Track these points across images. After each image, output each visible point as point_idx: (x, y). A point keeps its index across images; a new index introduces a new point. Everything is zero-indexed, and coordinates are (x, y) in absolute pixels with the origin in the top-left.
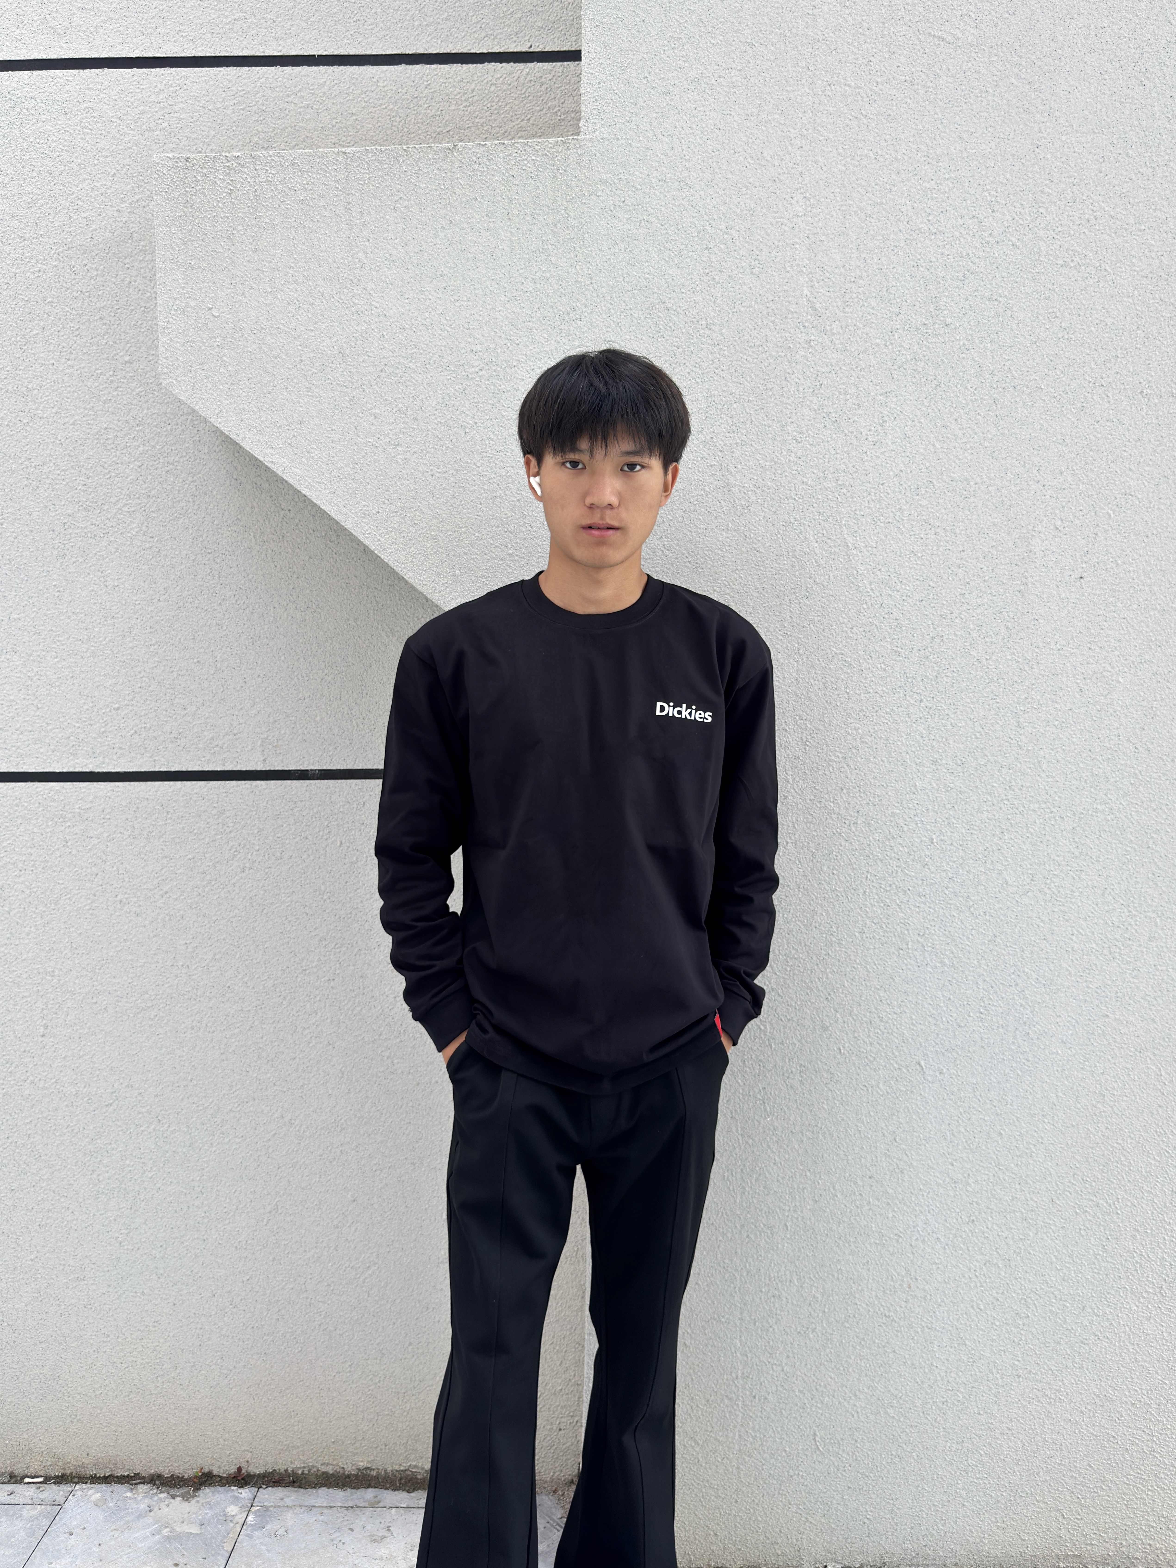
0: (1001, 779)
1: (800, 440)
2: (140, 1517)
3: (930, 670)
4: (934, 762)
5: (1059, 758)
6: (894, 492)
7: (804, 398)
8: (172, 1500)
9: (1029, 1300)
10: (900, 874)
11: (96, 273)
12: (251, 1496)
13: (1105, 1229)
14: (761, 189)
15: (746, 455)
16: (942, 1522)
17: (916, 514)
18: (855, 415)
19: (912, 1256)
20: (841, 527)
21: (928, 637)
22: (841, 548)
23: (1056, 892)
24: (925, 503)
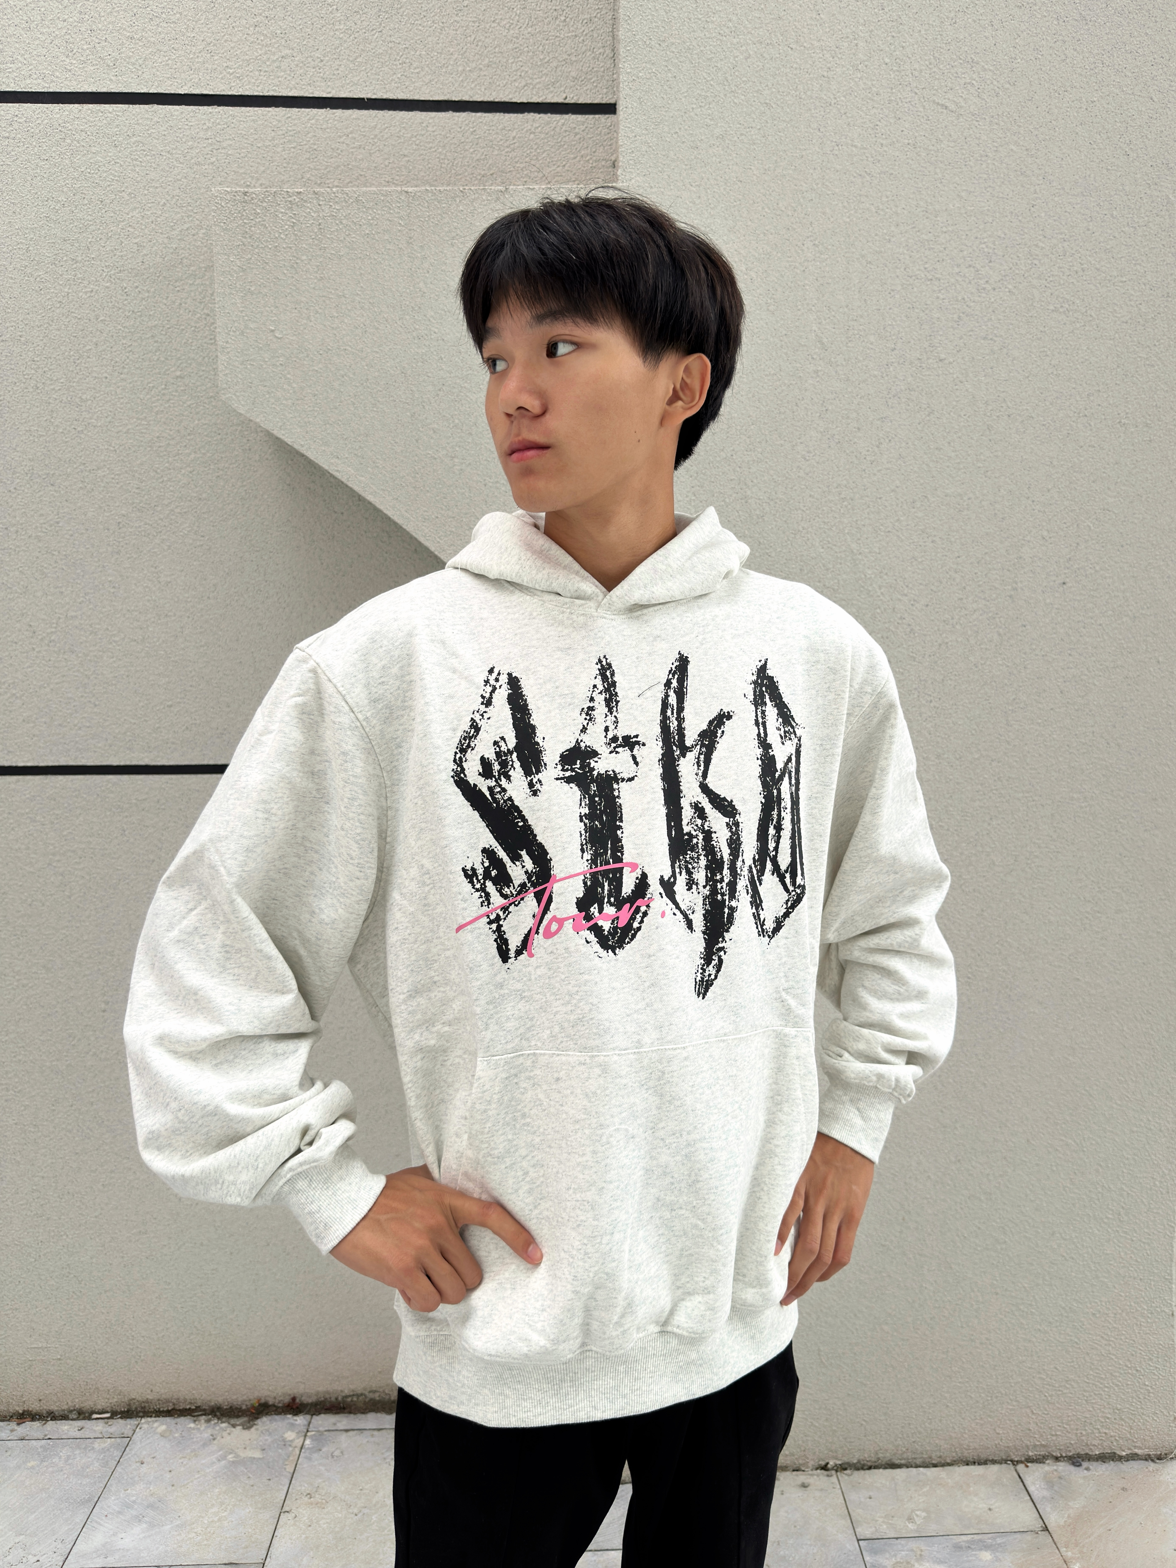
0: (991, 771)
1: (808, 458)
2: (205, 1445)
6: (892, 505)
7: (812, 421)
8: (233, 1429)
9: (1008, 1229)
11: (147, 295)
12: (306, 1423)
13: (1073, 1165)
14: (777, 236)
15: (761, 471)
17: (914, 524)
18: (854, 437)
19: (905, 1191)
20: (844, 534)
23: (1036, 871)
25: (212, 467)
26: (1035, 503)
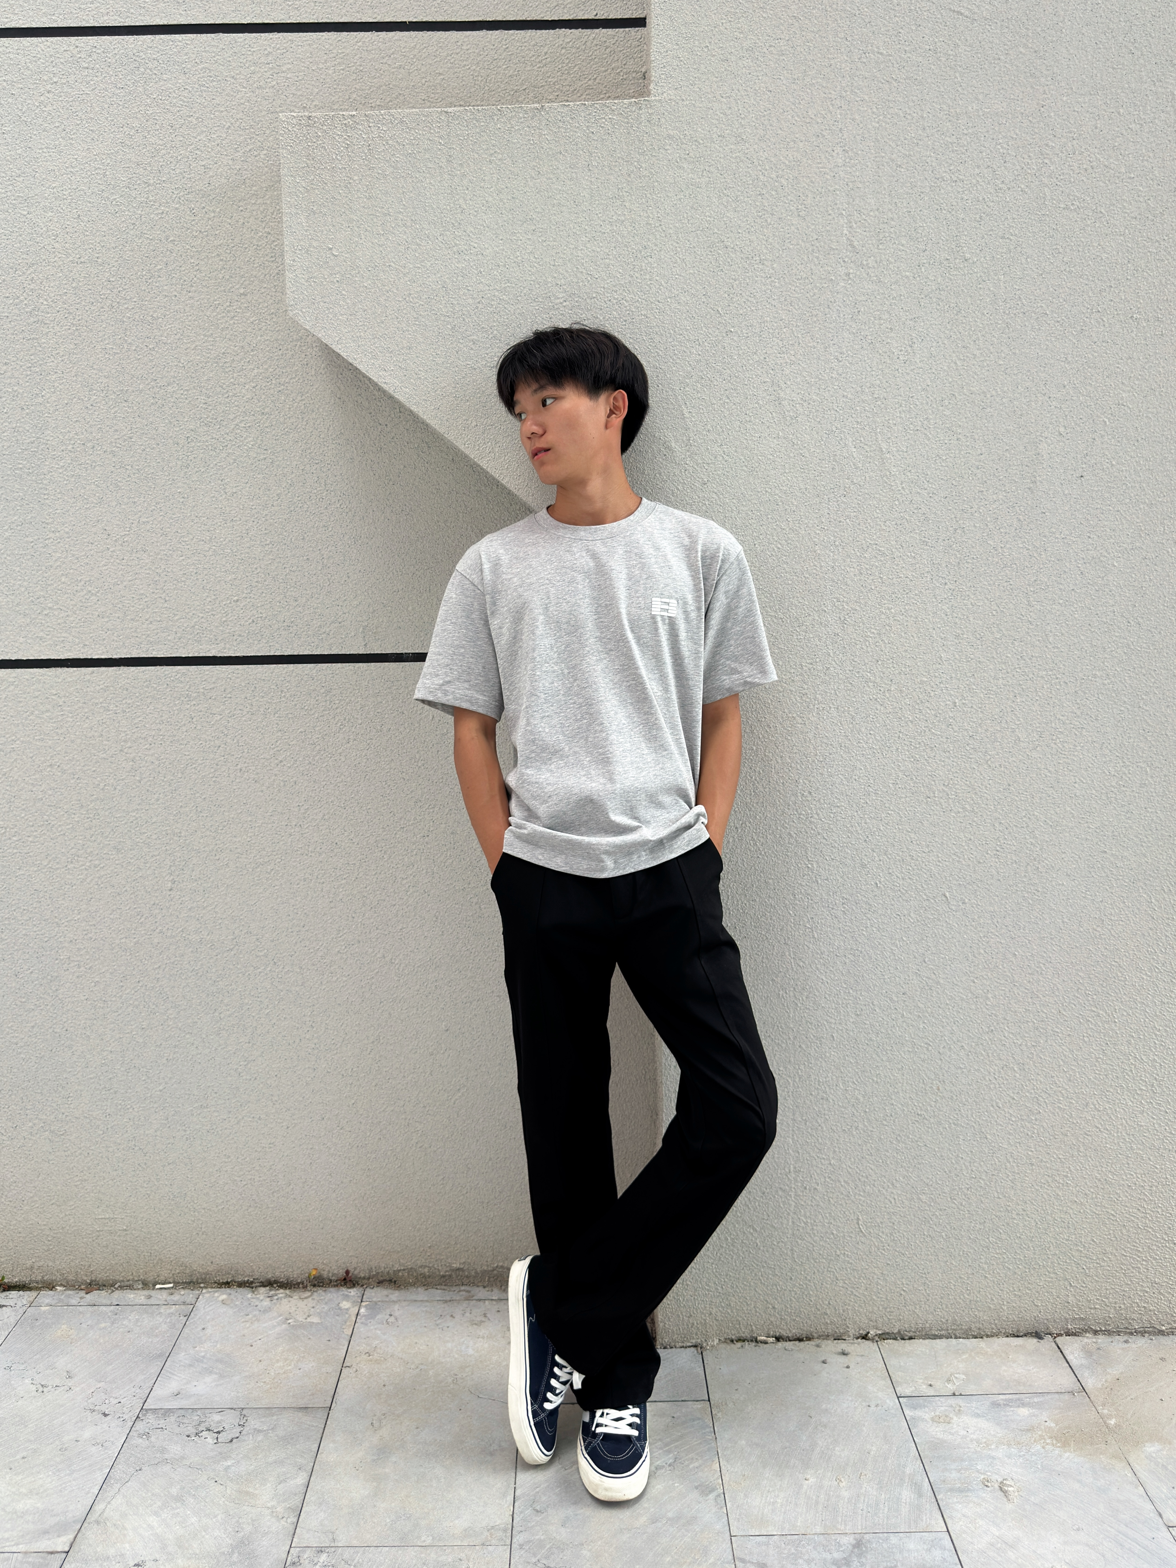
0: (1014, 651)
1: (841, 359)
2: (265, 1312)
3: (953, 557)
4: (957, 637)
5: (1063, 632)
6: (922, 404)
7: (844, 323)
8: (290, 1300)
9: (1041, 1099)
10: (928, 733)
11: (213, 215)
12: (360, 1295)
13: (1104, 1036)
14: (807, 143)
15: (795, 373)
16: (968, 1292)
17: (941, 423)
18: (887, 337)
19: (940, 1062)
20: (876, 434)
21: (951, 529)
22: (877, 453)
23: (1061, 747)
24: (947, 413)
26: (1051, 399)
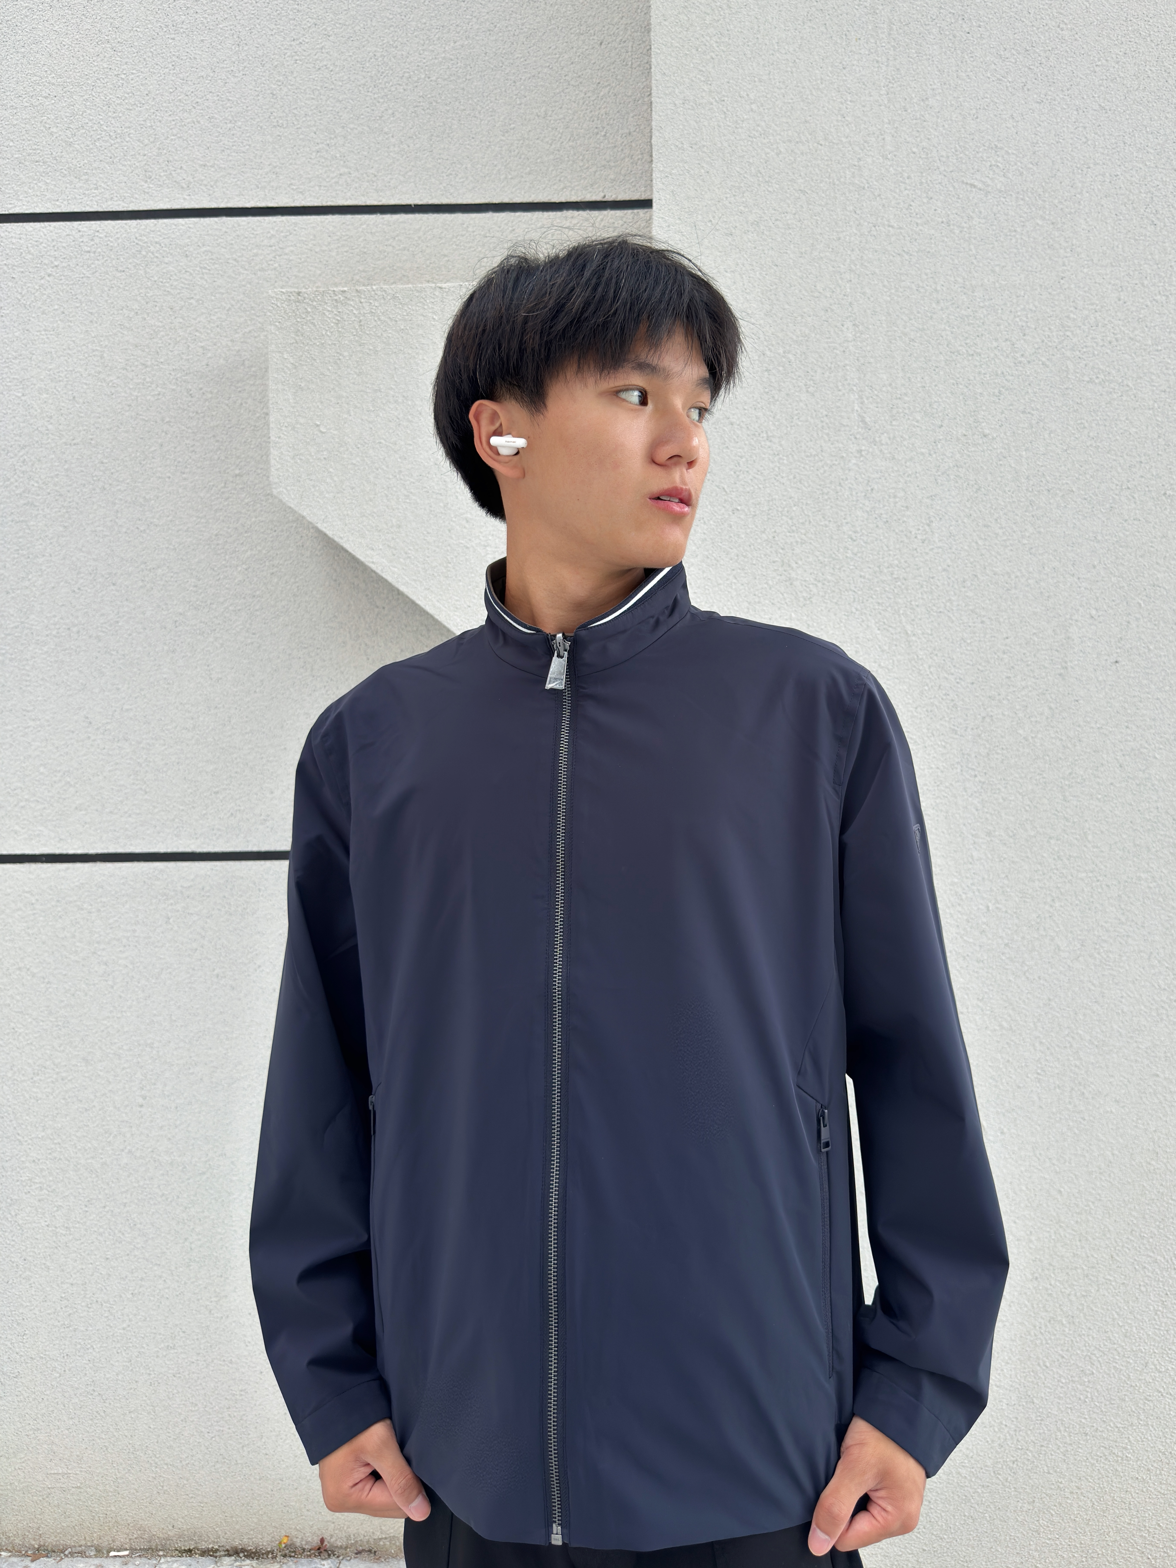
1: (855, 538)
7: (857, 501)
9: (1094, 1358)
13: (1163, 1285)
14: (814, 318)
15: (806, 552)
17: (964, 605)
18: (903, 516)
23: (1105, 956)
24: (970, 594)
25: (267, 564)
26: (1081, 580)
